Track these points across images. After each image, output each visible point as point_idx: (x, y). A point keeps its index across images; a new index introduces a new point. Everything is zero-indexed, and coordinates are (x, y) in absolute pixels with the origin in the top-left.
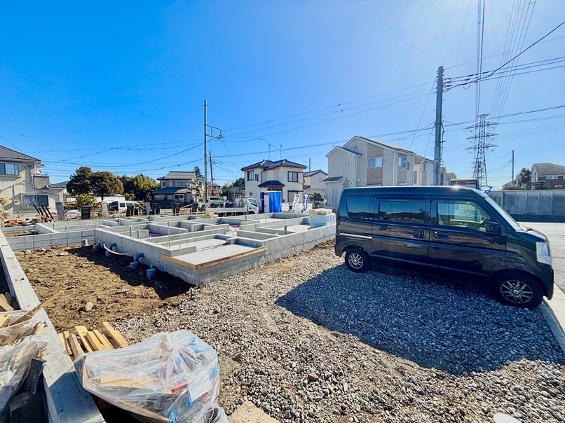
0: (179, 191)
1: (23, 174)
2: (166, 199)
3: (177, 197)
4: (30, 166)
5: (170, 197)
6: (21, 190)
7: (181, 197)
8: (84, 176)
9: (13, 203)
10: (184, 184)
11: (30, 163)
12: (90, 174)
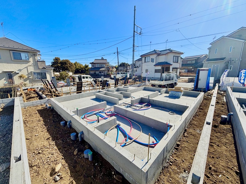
0: (101, 69)
1: (31, 60)
2: (95, 73)
3: (100, 72)
4: (34, 55)
5: (97, 72)
6: (31, 69)
7: (102, 72)
8: (57, 62)
9: (28, 77)
10: (102, 66)
11: (34, 53)
12: (60, 61)
